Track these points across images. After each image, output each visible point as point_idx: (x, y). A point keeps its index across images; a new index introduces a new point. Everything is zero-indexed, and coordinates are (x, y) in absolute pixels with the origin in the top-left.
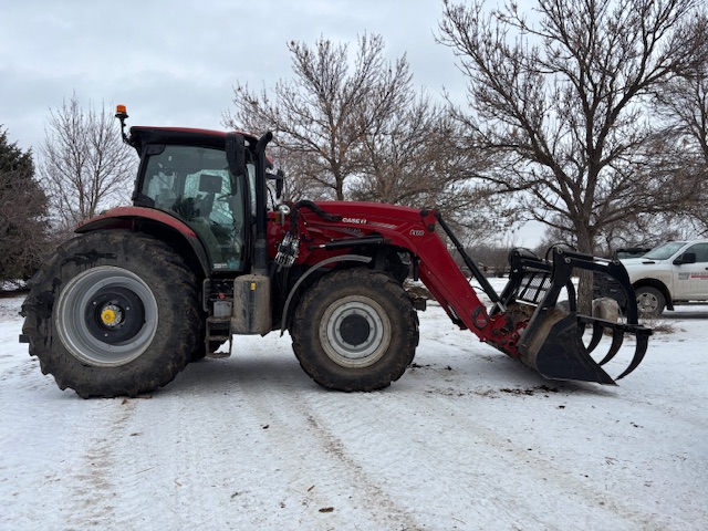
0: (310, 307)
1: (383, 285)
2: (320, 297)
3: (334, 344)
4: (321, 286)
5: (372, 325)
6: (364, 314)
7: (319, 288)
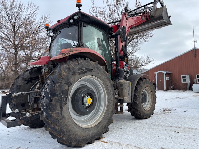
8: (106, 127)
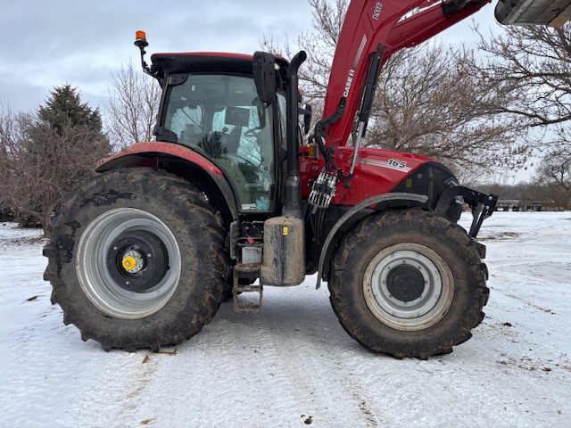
0: (351, 257)
1: (444, 231)
2: (364, 244)
3: (381, 300)
4: (364, 231)
5: (426, 277)
6: (416, 265)
7: (362, 234)
8: (167, 328)
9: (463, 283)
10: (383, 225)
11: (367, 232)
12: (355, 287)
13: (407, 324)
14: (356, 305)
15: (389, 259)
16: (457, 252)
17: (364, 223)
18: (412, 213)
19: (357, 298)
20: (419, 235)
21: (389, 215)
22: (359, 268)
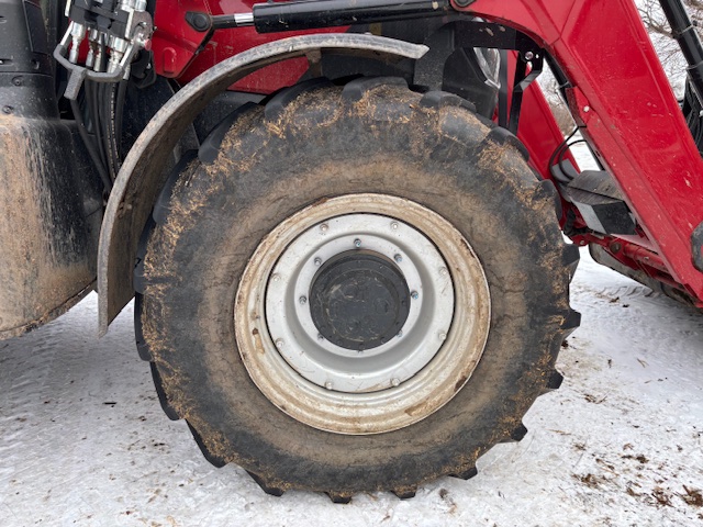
0: (190, 240)
1: (472, 152)
2: (227, 200)
3: (291, 349)
4: (231, 154)
5: (413, 281)
6: (389, 250)
7: (222, 165)
9: (515, 303)
10: (287, 133)
11: (238, 159)
12: (210, 328)
13: (364, 412)
14: (217, 379)
15: (314, 237)
16: (506, 217)
17: (233, 131)
18: (381, 95)
19: (216, 360)
20: (398, 167)
21: (308, 103)
22: (220, 273)
